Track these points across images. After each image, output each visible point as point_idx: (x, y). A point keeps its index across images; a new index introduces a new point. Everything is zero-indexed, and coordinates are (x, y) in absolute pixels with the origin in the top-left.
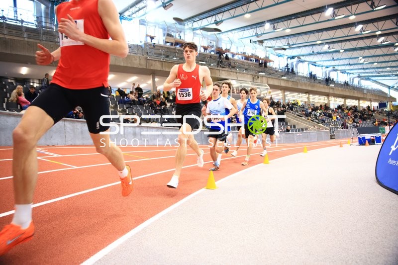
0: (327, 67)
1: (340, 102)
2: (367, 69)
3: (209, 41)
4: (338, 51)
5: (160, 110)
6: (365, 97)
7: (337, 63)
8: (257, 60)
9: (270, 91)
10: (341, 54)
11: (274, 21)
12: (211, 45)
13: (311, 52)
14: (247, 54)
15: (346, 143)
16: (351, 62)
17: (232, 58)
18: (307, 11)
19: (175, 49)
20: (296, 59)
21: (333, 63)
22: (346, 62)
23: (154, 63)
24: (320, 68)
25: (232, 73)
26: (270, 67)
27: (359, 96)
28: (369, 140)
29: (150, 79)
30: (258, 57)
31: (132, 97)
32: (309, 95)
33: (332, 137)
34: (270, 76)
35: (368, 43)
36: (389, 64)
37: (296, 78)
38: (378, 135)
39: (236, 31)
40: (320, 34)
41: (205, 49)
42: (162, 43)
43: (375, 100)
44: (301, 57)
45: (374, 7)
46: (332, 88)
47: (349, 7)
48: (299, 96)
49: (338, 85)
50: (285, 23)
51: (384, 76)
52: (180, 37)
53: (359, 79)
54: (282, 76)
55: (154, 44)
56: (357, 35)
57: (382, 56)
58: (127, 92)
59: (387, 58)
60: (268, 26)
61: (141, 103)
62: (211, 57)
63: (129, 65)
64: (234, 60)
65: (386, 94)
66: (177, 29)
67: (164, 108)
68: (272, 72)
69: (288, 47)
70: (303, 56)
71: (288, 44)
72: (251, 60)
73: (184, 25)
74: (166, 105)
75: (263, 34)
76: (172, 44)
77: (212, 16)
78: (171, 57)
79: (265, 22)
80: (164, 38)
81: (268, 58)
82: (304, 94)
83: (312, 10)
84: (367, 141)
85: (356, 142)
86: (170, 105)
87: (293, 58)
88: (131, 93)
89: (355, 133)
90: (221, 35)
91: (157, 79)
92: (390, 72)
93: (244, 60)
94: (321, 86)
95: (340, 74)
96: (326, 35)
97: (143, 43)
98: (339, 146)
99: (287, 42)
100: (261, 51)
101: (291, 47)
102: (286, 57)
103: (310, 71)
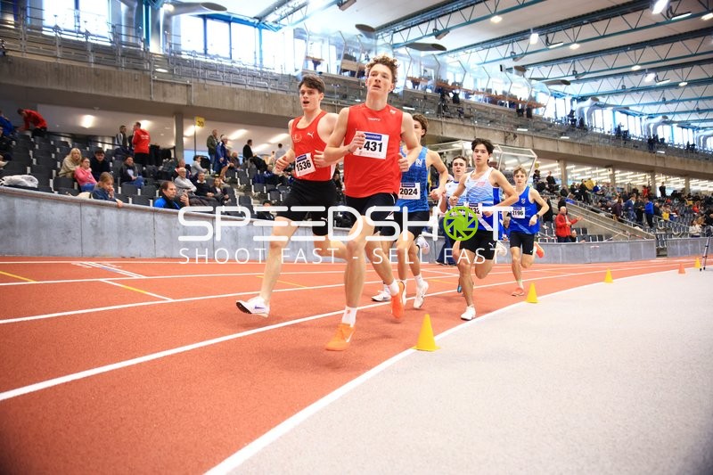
0: (651, 116)
1: (678, 184)
3: (422, 68)
4: (675, 86)
7: (672, 107)
8: (514, 102)
9: (538, 162)
10: (680, 90)
11: (545, 29)
12: (426, 75)
13: (620, 88)
14: (493, 93)
15: (693, 265)
16: (702, 105)
17: (466, 101)
18: (613, 7)
19: (359, 83)
20: (589, 102)
22: (692, 106)
24: (637, 118)
25: (465, 128)
26: (538, 118)
30: (515, 98)
32: (614, 171)
33: (660, 253)
34: (538, 134)
37: (588, 138)
39: (474, 50)
40: (639, 51)
41: (415, 82)
42: (334, 72)
44: (598, 98)
46: (660, 157)
48: (593, 172)
49: (673, 150)
50: (570, 31)
54: (562, 134)
55: (321, 73)
60: (534, 38)
62: (425, 97)
63: (274, 113)
64: (470, 104)
66: (363, 44)
68: (541, 126)
69: (573, 78)
70: (603, 95)
71: (575, 73)
72: (502, 104)
73: (377, 38)
75: (526, 54)
76: (353, 74)
77: (429, 21)
78: (350, 98)
79: (529, 30)
80: (339, 62)
81: (534, 99)
82: (604, 170)
83: (624, 5)
87: (583, 99)
90: (445, 57)
93: (487, 104)
94: (639, 153)
95: (677, 130)
96: (650, 54)
97: (300, 71)
98: (678, 270)
99: (572, 69)
100: (520, 86)
101: (579, 78)
102: (568, 99)
103: (617, 123)
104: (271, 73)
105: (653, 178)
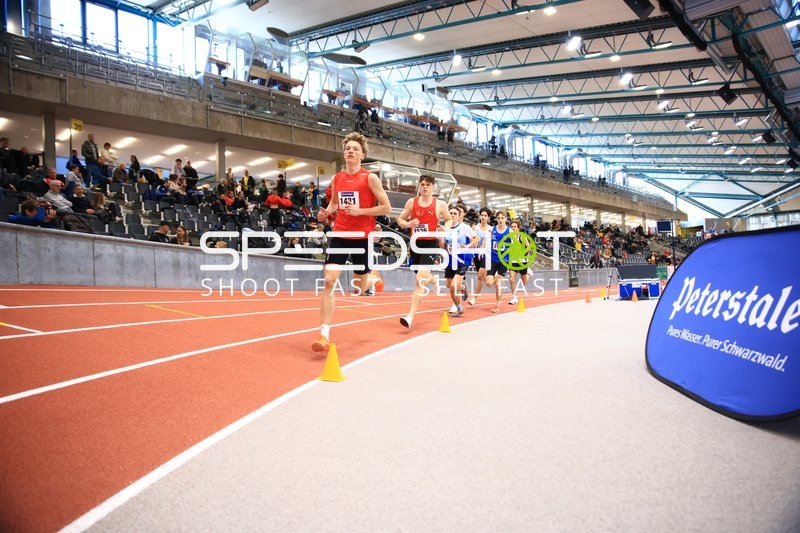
0: (568, 148)
1: (590, 216)
2: (639, 156)
3: (340, 81)
4: (588, 120)
5: (233, 217)
6: (635, 208)
7: (585, 141)
8: (435, 124)
9: (458, 188)
10: (593, 125)
11: (469, 52)
12: (344, 89)
13: (539, 118)
14: (414, 113)
15: (597, 295)
16: (612, 141)
17: (385, 119)
18: (533, 38)
19: (269, 93)
20: (510, 129)
21: (579, 141)
22: (603, 141)
23: (223, 118)
24: (555, 149)
25: (383, 149)
26: (459, 142)
27: (624, 207)
28: (639, 291)
29: (214, 152)
30: (436, 119)
31: (174, 186)
32: (532, 200)
33: (573, 283)
34: (459, 159)
35: (641, 107)
36: (677, 151)
37: (508, 165)
38: (654, 281)
39: (395, 66)
40: (557, 83)
41: (332, 96)
42: (241, 78)
43: (652, 217)
44: (520, 126)
45: (652, 44)
46: (575, 189)
47: (610, 39)
48: (513, 200)
49: (586, 183)
50: (492, 56)
51: (668, 172)
52: (281, 68)
53: (625, 174)
54: (482, 160)
55: (226, 78)
56: (623, 91)
57: (666, 134)
58: (164, 175)
59: (673, 140)
60: (457, 60)
61: (192, 200)
62: (342, 113)
63: (170, 120)
64: (389, 123)
65: (671, 206)
66: (275, 50)
67: (241, 213)
68: (462, 151)
69: (495, 104)
70: (524, 123)
71: (496, 99)
72: (423, 126)
73: (291, 45)
74: (246, 207)
75: (449, 75)
76: (262, 82)
77: (348, 31)
78: (259, 109)
79: (452, 51)
80: (247, 68)
81: (456, 122)
82: (523, 199)
83: (543, 36)
84: (634, 292)
85: (615, 293)
86: (255, 208)
87: (504, 125)
88: (173, 178)
89: (615, 276)
90: (365, 71)
91: (228, 153)
92: (678, 164)
93: (408, 125)
94: (556, 183)
95: (591, 163)
96: (567, 87)
97: (202, 75)
98: (584, 300)
99: (494, 95)
100: (442, 108)
101: (500, 104)
102: (490, 124)
103: (537, 153)
104: (167, 74)
105: (568, 208)
